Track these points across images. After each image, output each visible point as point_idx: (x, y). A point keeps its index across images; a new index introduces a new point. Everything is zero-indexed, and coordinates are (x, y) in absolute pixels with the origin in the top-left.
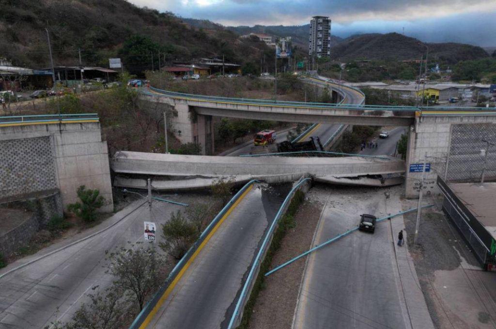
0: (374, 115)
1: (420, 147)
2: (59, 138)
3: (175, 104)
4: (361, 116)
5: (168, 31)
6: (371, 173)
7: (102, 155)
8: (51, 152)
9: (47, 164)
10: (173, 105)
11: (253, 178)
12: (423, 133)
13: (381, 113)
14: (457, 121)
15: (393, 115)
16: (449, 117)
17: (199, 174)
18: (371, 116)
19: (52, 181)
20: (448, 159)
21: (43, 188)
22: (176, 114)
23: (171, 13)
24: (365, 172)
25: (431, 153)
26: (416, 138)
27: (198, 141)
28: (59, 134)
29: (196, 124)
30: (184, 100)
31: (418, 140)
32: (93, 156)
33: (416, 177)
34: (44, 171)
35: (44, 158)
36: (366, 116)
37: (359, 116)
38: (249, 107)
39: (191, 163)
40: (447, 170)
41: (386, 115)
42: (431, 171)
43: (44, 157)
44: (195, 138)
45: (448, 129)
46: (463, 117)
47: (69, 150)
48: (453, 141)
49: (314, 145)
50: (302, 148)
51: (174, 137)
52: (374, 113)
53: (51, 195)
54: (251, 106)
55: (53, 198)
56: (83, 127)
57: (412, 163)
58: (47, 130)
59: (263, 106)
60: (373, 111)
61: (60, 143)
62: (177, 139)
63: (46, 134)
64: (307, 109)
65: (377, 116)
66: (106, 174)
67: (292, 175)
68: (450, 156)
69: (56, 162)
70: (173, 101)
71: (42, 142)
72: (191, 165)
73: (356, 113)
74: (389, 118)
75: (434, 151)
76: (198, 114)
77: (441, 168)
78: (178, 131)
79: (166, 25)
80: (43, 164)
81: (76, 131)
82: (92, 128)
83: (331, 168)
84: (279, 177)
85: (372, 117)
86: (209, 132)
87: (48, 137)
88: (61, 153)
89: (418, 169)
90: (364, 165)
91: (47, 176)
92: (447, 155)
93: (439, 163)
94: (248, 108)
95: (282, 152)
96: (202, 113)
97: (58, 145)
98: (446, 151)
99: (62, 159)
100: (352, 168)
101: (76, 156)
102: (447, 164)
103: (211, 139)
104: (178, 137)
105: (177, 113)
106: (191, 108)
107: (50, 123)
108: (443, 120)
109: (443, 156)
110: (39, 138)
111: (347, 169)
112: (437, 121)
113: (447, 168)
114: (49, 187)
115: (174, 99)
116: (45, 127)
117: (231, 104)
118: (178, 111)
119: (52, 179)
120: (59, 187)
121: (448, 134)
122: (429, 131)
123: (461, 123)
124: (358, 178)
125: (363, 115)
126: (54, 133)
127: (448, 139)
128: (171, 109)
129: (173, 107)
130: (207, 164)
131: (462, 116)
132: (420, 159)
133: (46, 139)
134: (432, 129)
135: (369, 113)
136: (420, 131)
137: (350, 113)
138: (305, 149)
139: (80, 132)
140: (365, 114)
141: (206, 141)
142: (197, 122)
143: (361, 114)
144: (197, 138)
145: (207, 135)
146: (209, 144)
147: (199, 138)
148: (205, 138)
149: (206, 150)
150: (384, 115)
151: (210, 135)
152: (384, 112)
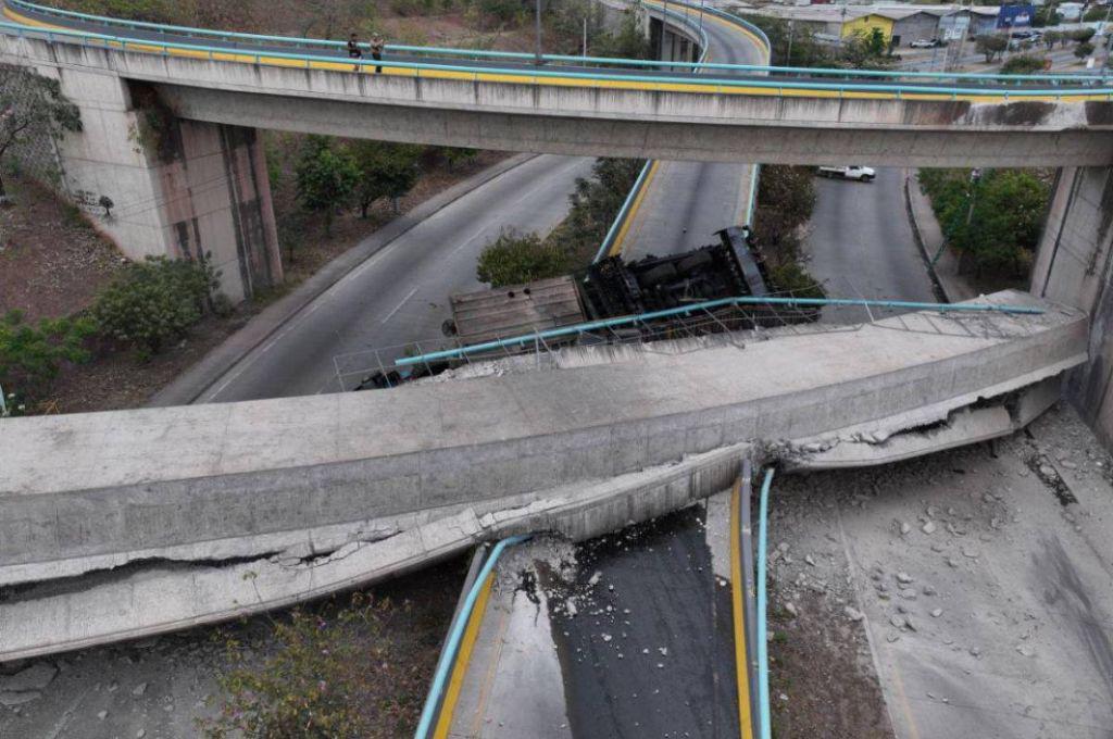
0: (1010, 122)
3: (59, 69)
4: (953, 127)
10: (52, 74)
13: (1036, 112)
15: (1084, 122)
18: (994, 127)
22: (71, 119)
24: (970, 388)
27: (198, 240)
29: (177, 166)
30: (96, 49)
36: (972, 128)
37: (944, 127)
38: (425, 88)
41: (1054, 123)
44: (182, 231)
49: (738, 268)
50: (687, 284)
51: (88, 225)
52: (1010, 113)
54: (431, 80)
59: (494, 84)
62: (99, 235)
64: (710, 95)
65: (1018, 128)
70: (44, 52)
73: (935, 114)
74: (1066, 131)
76: (183, 120)
78: (97, 198)
85: (997, 133)
86: (248, 195)
90: (969, 362)
94: (419, 93)
95: (603, 315)
96: (198, 116)
103: (262, 226)
104: (102, 226)
105: (78, 114)
106: (141, 93)
111: (910, 388)
115: (51, 46)
117: (328, 72)
118: (80, 104)
125: (959, 124)
128: (48, 96)
129: (53, 86)
135: (989, 114)
137: (907, 120)
138: (698, 292)
140: (969, 121)
141: (238, 236)
142: (182, 157)
143: (956, 118)
144: (190, 230)
145: (242, 205)
146: (254, 247)
147: (202, 230)
148: (237, 226)
149: (243, 271)
150: (1046, 121)
151: (257, 204)
152: (1050, 108)
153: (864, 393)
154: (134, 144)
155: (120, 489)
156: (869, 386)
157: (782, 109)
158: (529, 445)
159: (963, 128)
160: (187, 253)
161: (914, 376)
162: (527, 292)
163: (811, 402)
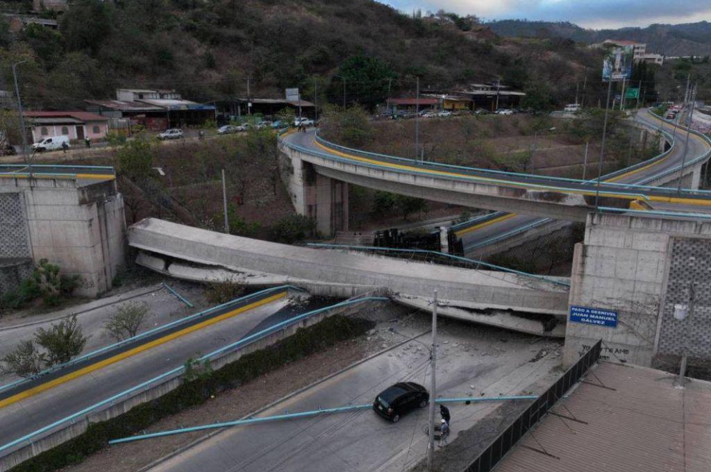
0: (546, 199)
1: (592, 274)
2: (30, 195)
3: (292, 156)
4: (520, 198)
5: (436, 44)
6: (516, 308)
7: (80, 222)
8: (21, 212)
9: (18, 226)
11: (288, 283)
12: (599, 246)
13: (559, 197)
14: (688, 231)
15: (585, 203)
16: (664, 220)
17: (220, 264)
18: (538, 201)
19: (24, 248)
20: (662, 309)
21: (12, 255)
22: (291, 171)
23: (474, 18)
24: (505, 303)
25: (619, 290)
26: (584, 255)
27: (316, 212)
28: (30, 191)
29: (313, 188)
31: (588, 260)
32: (69, 222)
33: (584, 332)
34: (14, 235)
35: (14, 219)
36: (529, 200)
37: (515, 198)
39: (213, 246)
40: (658, 331)
41: (569, 202)
42: (620, 328)
43: (13, 217)
44: (311, 208)
45: (662, 246)
46: (703, 223)
47: (42, 212)
48: (674, 273)
50: (417, 243)
51: (291, 203)
52: (545, 196)
53: (12, 265)
55: (13, 269)
56: (57, 184)
57: (575, 304)
58: (17, 185)
60: (543, 191)
61: (31, 202)
62: (293, 206)
63: (14, 190)
65: (551, 202)
66: (87, 247)
67: (353, 288)
68: (667, 304)
69: (28, 225)
70: (290, 151)
71: (10, 199)
72: (213, 248)
73: (512, 193)
74: (577, 207)
75: (629, 287)
76: (317, 173)
77: (644, 325)
78: (294, 194)
79: (436, 36)
80: (12, 226)
81: (48, 189)
82: (67, 186)
83: (429, 286)
84: (330, 287)
85: (540, 203)
86: (338, 199)
87: (18, 194)
88: (33, 215)
89: (589, 318)
91: (18, 242)
92: (660, 300)
93: (639, 314)
97: (29, 205)
98: (658, 291)
99: (34, 222)
100: (476, 291)
101: (50, 220)
102: (660, 321)
103: (343, 211)
104: (294, 203)
105: (293, 169)
106: (308, 164)
107: (21, 176)
108: (648, 224)
109: (649, 300)
110: (7, 194)
111: (466, 291)
112: (633, 225)
113: (659, 327)
114: (21, 254)
116: (13, 182)
118: (294, 166)
119: (24, 246)
120: (32, 257)
121: (662, 257)
122: (615, 246)
123: (696, 236)
124: (489, 312)
125: (523, 197)
126: (24, 190)
127: (661, 267)
128: (287, 163)
129: (290, 161)
130: (232, 250)
131: (700, 222)
132: (595, 297)
133: (15, 196)
134: (621, 240)
135: (535, 195)
136: (591, 243)
139: (54, 190)
140: (527, 197)
141: (332, 213)
142: (316, 185)
143: (521, 195)
144: (314, 208)
145: (336, 204)
146: (337, 218)
147: (318, 208)
148: (331, 209)
149: (331, 225)
150: (565, 201)
151: (342, 204)
152: (566, 196)
153: (439, 286)
154: (300, 179)
155: (220, 248)
156: (442, 284)
157: (454, 185)
158: (310, 265)
159: (524, 199)
160: (311, 215)
161: (468, 288)
162: (360, 234)
163: (413, 282)
